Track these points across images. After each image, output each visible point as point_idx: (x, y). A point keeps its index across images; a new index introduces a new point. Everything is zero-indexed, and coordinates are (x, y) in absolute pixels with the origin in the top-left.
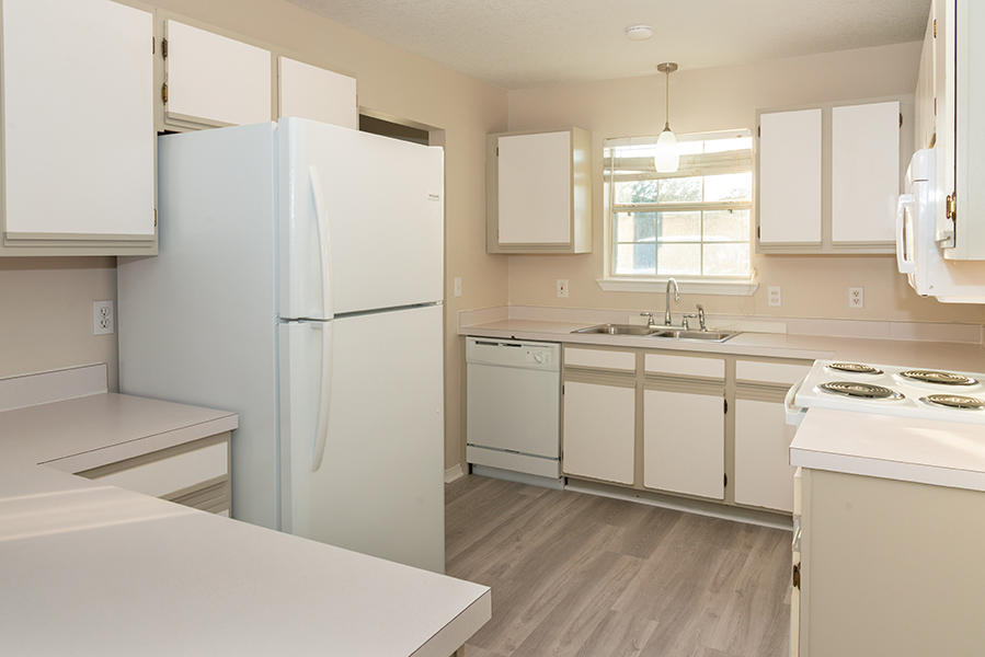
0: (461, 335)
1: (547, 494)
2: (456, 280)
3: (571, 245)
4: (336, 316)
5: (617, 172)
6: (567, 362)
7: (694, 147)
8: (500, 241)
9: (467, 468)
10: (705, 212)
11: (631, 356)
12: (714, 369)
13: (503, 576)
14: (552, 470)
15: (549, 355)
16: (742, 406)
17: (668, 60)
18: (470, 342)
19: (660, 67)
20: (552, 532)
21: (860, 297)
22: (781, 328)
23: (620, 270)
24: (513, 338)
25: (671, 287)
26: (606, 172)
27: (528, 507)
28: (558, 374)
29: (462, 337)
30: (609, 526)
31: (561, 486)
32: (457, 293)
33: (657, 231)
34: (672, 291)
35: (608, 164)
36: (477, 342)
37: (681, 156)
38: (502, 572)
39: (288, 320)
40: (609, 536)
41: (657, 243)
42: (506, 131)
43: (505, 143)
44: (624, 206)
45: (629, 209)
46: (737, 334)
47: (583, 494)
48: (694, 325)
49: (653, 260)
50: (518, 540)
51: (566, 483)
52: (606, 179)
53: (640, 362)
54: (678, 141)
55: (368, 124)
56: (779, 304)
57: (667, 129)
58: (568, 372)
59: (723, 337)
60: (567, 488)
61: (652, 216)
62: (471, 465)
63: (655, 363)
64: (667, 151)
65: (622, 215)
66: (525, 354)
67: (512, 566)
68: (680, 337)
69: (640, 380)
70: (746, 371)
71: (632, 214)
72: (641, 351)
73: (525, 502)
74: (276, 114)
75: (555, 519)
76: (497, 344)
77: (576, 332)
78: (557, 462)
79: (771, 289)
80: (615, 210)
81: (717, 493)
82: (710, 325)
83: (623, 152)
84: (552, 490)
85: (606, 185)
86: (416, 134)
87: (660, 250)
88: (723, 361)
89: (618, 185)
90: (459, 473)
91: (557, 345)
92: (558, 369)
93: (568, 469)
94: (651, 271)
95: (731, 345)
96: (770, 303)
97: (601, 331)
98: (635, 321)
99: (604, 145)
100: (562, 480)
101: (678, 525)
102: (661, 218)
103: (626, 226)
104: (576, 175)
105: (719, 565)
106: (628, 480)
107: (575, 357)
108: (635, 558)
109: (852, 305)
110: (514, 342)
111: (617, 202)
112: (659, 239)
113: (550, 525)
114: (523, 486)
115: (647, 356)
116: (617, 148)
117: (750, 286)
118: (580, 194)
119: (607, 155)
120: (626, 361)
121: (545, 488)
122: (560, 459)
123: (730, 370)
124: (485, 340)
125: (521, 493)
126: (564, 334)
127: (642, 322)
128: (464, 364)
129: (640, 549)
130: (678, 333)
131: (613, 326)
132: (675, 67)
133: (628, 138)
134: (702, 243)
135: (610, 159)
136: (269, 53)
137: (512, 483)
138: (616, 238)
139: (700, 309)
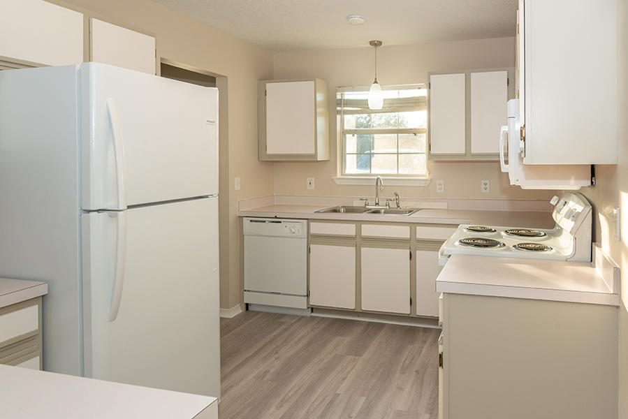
0: (240, 217)
1: (298, 320)
2: (236, 178)
3: (315, 155)
4: (129, 207)
5: (345, 108)
6: (312, 231)
7: (393, 94)
8: (268, 153)
9: (244, 307)
10: (399, 135)
11: (354, 226)
12: (404, 232)
13: (265, 379)
14: (302, 304)
15: (299, 228)
16: (420, 255)
17: (376, 39)
18: (246, 221)
19: (371, 43)
20: (300, 345)
21: (488, 186)
22: (443, 205)
23: (348, 171)
24: (276, 217)
25: (379, 182)
26: (338, 108)
27: (286, 330)
28: (306, 240)
29: (241, 218)
30: (339, 338)
31: (309, 314)
32: (237, 187)
33: (371, 147)
34: (379, 184)
35: (339, 103)
36: (251, 221)
37: (384, 100)
38: (264, 377)
39: (89, 211)
40: (340, 343)
41: (371, 155)
42: (271, 79)
43: (270, 87)
44: (350, 130)
45: (353, 132)
46: (418, 210)
47: (324, 318)
48: (393, 205)
49: (368, 164)
50: (277, 353)
51: (312, 311)
52: (339, 112)
53: (359, 230)
54: (382, 89)
55: (168, 71)
56: (443, 191)
57: (376, 82)
58: (313, 238)
59: (410, 212)
60: (313, 314)
61: (367, 137)
62: (247, 305)
63: (368, 230)
64: (376, 96)
65: (348, 136)
66: (284, 228)
67: (271, 371)
68: (385, 213)
69: (359, 242)
70: (423, 233)
71: (356, 135)
72: (359, 223)
73: (284, 327)
74: (88, 57)
75: (303, 337)
76: (265, 222)
77: (318, 212)
78: (306, 298)
79: (438, 182)
80: (344, 132)
81: (406, 310)
82: (403, 205)
83: (349, 96)
84: (303, 317)
85: (338, 117)
86: (206, 80)
87: (373, 159)
88: (409, 228)
89: (347, 117)
90: (235, 311)
91: (305, 221)
92: (306, 237)
93: (313, 302)
94: (367, 171)
95: (415, 217)
96: (438, 191)
97: (335, 211)
98: (357, 204)
99: (337, 91)
100: (310, 310)
101: (383, 332)
102: (373, 138)
103: (352, 143)
104: (318, 110)
105: (406, 356)
106: (351, 306)
107: (317, 228)
108: (354, 357)
109: (483, 191)
110: (276, 220)
111: (346, 128)
112: (372, 152)
113: (299, 340)
114: (283, 315)
115: (362, 225)
116: (345, 93)
117: (425, 180)
118: (321, 123)
119: (339, 97)
120: (349, 230)
121: (298, 316)
122: (308, 296)
123: (413, 232)
124: (256, 219)
125: (282, 320)
126: (310, 213)
127: (361, 204)
128: (242, 236)
129: (357, 350)
130: (383, 211)
131: (343, 207)
132: (380, 43)
133: (352, 87)
134: (398, 154)
135: (341, 100)
136: (82, 15)
137: (276, 314)
138: (345, 151)
139: (397, 195)
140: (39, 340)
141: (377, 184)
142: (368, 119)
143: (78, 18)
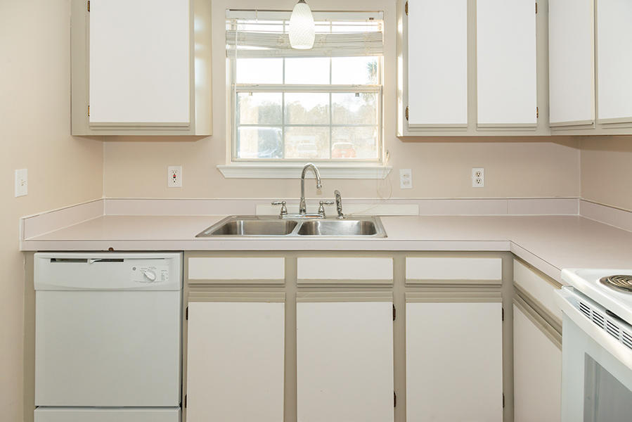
0: (25, 252)
2: (17, 172)
3: (192, 126)
5: (239, 47)
6: (192, 276)
8: (92, 120)
10: (333, 94)
18: (41, 261)
21: (482, 177)
22: (413, 210)
24: (111, 250)
26: (228, 47)
28: (179, 294)
29: (28, 254)
35: (231, 37)
36: (53, 260)
41: (284, 126)
45: (251, 89)
48: (331, 212)
52: (229, 53)
56: (410, 186)
57: (302, 2)
58: (192, 289)
61: (277, 98)
65: (243, 96)
66: (128, 273)
69: (291, 291)
72: (292, 254)
76: (85, 260)
78: (178, 411)
79: (402, 172)
80: (237, 89)
82: (348, 212)
85: (228, 61)
89: (240, 62)
91: (177, 255)
92: (179, 288)
96: (403, 186)
99: (225, 17)
109: (475, 184)
110: (112, 256)
111: (239, 81)
119: (229, 27)
122: (182, 404)
124: (64, 256)
126: (186, 236)
128: (31, 292)
134: (331, 126)
135: (233, 32)
138: (238, 121)
139: (338, 196)
141: (303, 177)
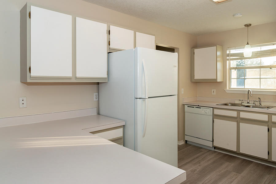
0: (183, 104)
1: (209, 151)
2: (182, 89)
3: (216, 79)
4: (149, 98)
5: (231, 58)
6: (215, 113)
7: (258, 49)
8: (195, 78)
9: (185, 141)
10: (261, 69)
11: (236, 112)
12: (265, 118)
13: (194, 173)
14: (210, 144)
15: (209, 111)
16: (274, 130)
17: (248, 23)
18: (186, 106)
19: (245, 25)
20: (210, 162)
23: (232, 87)
24: (198, 106)
25: (249, 92)
26: (228, 58)
27: (203, 154)
28: (212, 117)
29: (184, 105)
30: (228, 163)
31: (213, 149)
32: (183, 93)
33: (245, 75)
34: (249, 93)
35: (228, 55)
36: (188, 107)
37: (252, 52)
38: (195, 172)
39: (137, 98)
40: (228, 166)
41: (245, 79)
42: (197, 47)
43: (196, 51)
44: (234, 68)
45: (235, 68)
46: (273, 107)
47: (220, 152)
48: (257, 104)
49: (243, 83)
50: (199, 163)
51: (215, 149)
52: (228, 60)
53: (239, 114)
54: (251, 47)
55: (158, 48)
57: (248, 44)
58: (215, 116)
59: (268, 108)
60: (215, 150)
61: (243, 71)
62: (186, 141)
63: (243, 115)
64: (248, 51)
65: (233, 70)
66: (202, 111)
67: (198, 170)
68: (252, 107)
69: (238, 120)
71: (236, 70)
72: (239, 111)
73: (202, 153)
74: (135, 46)
75: (211, 159)
76: (194, 107)
77: (218, 105)
78: (212, 142)
80: (231, 69)
81: (266, 157)
82: (263, 104)
83: (233, 51)
84: (210, 150)
85: (228, 62)
86: (171, 50)
87: (245, 81)
88: (267, 116)
89: (231, 62)
90: (182, 143)
91: (212, 108)
92: (212, 115)
93: (216, 144)
94: (243, 87)
95: (271, 110)
97: (226, 105)
98: (237, 102)
99: (227, 50)
100: (214, 147)
101: (252, 165)
102: (246, 71)
103: (234, 74)
104: (218, 59)
105: (265, 180)
106: (235, 149)
107: (217, 112)
108: (236, 173)
110: (199, 107)
111: (231, 66)
112: (245, 78)
113: (209, 160)
114: (202, 148)
115: (240, 112)
116: (231, 50)
118: (219, 65)
119: (228, 52)
120: (234, 114)
121: (208, 149)
122: (213, 141)
123: (270, 118)
124: (190, 106)
125: (201, 150)
126: (214, 105)
127: (240, 102)
128: (184, 112)
129: (238, 171)
130: (252, 106)
131: (230, 103)
132: (250, 25)
133: (235, 47)
134: (260, 78)
135: (229, 54)
136: (133, 31)
137: (198, 147)
138: (231, 77)
139: (259, 99)
140: (122, 140)
141: (248, 93)
142: (240, 62)
143: (132, 32)
